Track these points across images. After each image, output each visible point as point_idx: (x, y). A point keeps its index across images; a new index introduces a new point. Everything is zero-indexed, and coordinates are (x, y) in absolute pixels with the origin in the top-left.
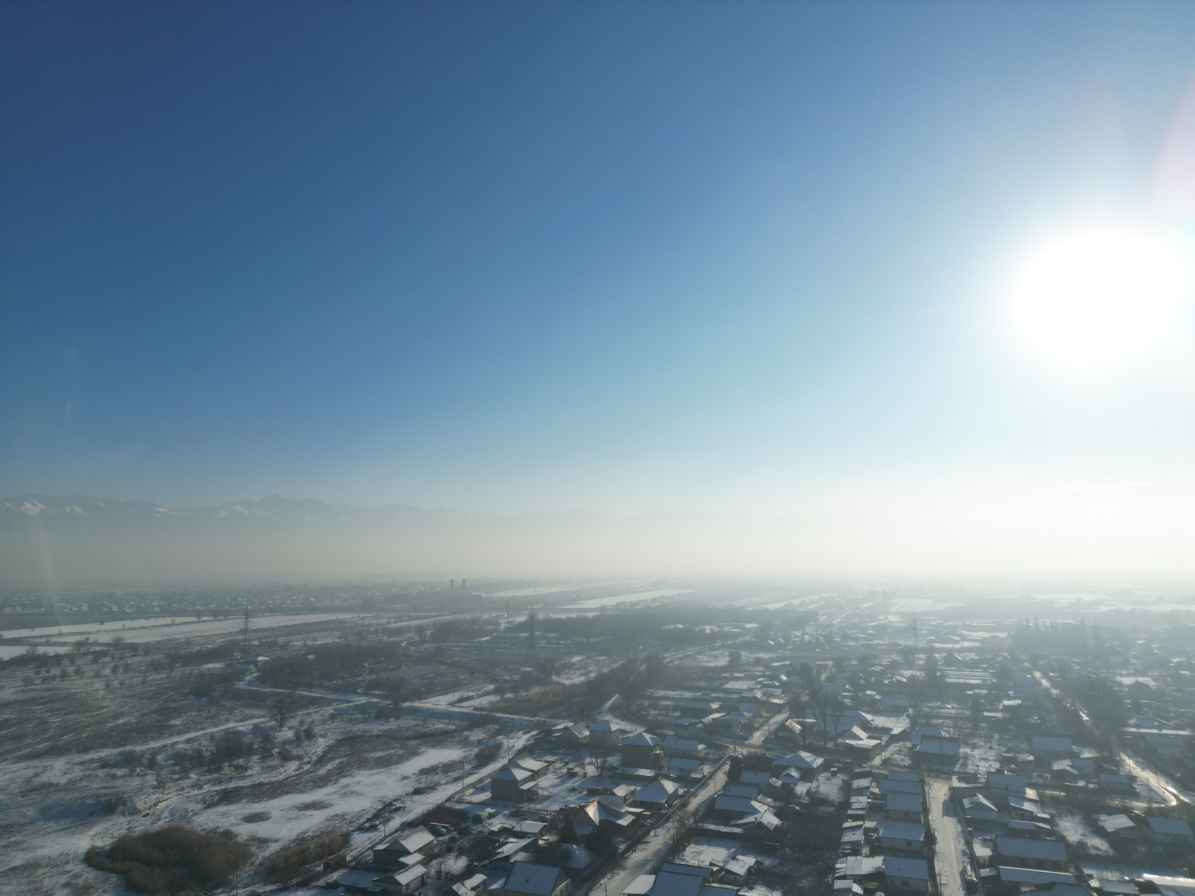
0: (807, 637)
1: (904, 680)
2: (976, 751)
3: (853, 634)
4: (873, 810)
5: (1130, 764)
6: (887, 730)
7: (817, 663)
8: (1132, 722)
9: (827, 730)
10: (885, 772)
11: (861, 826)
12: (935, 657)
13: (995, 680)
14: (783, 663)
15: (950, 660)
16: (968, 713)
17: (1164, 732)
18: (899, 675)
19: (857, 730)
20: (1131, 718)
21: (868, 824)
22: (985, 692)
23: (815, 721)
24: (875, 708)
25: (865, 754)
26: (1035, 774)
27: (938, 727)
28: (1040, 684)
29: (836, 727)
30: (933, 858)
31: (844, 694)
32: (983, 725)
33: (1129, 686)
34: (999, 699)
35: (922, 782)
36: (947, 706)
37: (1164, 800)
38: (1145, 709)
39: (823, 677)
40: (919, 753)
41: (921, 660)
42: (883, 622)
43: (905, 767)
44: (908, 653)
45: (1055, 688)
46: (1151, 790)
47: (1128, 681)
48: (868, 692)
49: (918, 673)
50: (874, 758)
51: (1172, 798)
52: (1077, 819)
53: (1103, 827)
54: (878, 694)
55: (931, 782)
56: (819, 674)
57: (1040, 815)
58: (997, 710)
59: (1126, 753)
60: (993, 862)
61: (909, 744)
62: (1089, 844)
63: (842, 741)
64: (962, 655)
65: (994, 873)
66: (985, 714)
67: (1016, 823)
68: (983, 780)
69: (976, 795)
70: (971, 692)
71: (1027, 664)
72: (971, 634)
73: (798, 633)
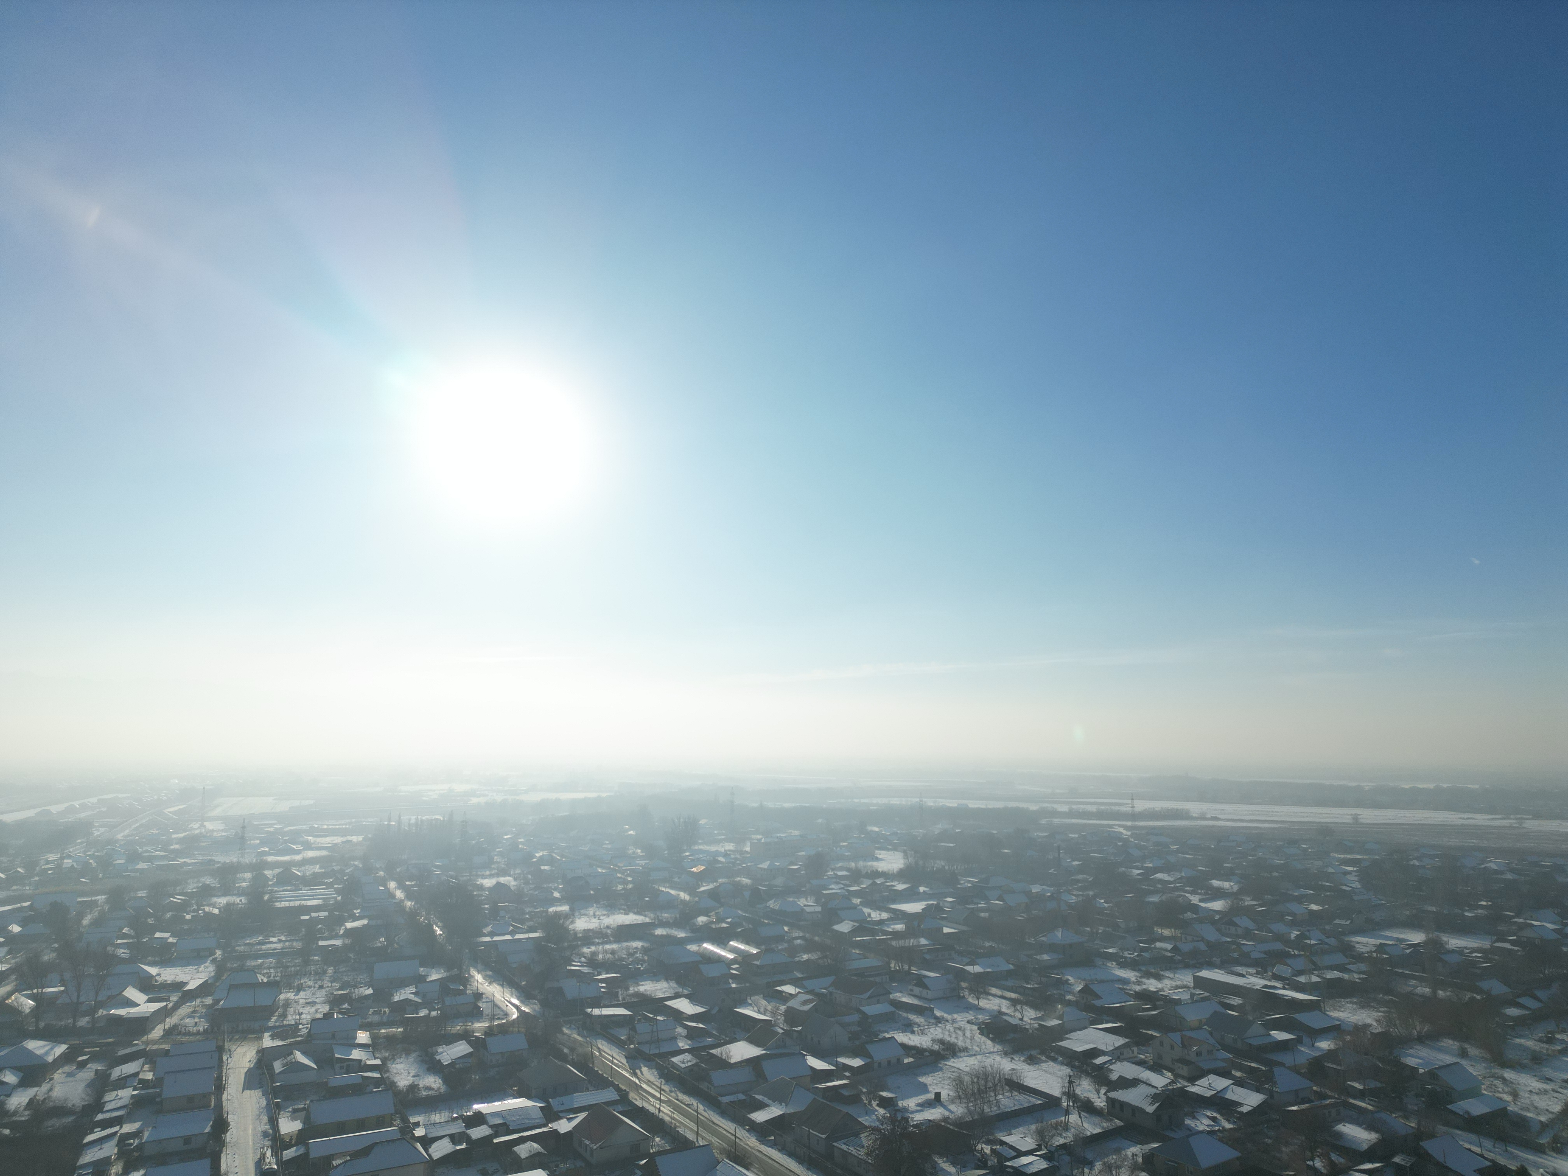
0: (68, 862)
1: (216, 911)
2: (302, 994)
3: (147, 851)
4: (137, 1106)
5: (479, 980)
6: (178, 986)
7: (79, 900)
8: (487, 930)
9: (82, 999)
10: (166, 1047)
11: (116, 1133)
12: (265, 876)
13: (339, 898)
14: (18, 905)
15: (286, 878)
16: (298, 945)
17: (517, 936)
18: (209, 905)
19: (132, 993)
20: (487, 926)
21: (128, 1128)
22: (326, 914)
23: (62, 989)
24: (165, 956)
25: (142, 1025)
26: (371, 1011)
27: (253, 970)
28: (393, 896)
29: (97, 994)
30: (221, 1152)
31: (119, 941)
32: (316, 958)
33: (490, 889)
34: (341, 921)
35: (221, 1050)
36: (271, 939)
37: (506, 1015)
38: (502, 913)
39: (86, 921)
40: (222, 1010)
41: (244, 880)
42: (197, 832)
43: (198, 1033)
44: (227, 873)
45: (410, 899)
46: (495, 1006)
47: (488, 883)
48: (158, 935)
49: (238, 900)
50: (153, 1029)
51: (515, 1010)
52: (413, 1057)
53: (440, 1060)
54: (172, 936)
55: (233, 1047)
56: (81, 915)
57: (369, 1062)
58: (336, 937)
59: (475, 968)
60: (301, 1138)
61: (209, 1001)
62: (421, 1086)
63: (105, 1012)
64: (303, 868)
65: (302, 1151)
66: (321, 943)
67: (341, 1079)
68: (305, 1031)
69: (292, 1053)
70: (307, 917)
71: (382, 873)
72: (318, 840)
73: (53, 857)
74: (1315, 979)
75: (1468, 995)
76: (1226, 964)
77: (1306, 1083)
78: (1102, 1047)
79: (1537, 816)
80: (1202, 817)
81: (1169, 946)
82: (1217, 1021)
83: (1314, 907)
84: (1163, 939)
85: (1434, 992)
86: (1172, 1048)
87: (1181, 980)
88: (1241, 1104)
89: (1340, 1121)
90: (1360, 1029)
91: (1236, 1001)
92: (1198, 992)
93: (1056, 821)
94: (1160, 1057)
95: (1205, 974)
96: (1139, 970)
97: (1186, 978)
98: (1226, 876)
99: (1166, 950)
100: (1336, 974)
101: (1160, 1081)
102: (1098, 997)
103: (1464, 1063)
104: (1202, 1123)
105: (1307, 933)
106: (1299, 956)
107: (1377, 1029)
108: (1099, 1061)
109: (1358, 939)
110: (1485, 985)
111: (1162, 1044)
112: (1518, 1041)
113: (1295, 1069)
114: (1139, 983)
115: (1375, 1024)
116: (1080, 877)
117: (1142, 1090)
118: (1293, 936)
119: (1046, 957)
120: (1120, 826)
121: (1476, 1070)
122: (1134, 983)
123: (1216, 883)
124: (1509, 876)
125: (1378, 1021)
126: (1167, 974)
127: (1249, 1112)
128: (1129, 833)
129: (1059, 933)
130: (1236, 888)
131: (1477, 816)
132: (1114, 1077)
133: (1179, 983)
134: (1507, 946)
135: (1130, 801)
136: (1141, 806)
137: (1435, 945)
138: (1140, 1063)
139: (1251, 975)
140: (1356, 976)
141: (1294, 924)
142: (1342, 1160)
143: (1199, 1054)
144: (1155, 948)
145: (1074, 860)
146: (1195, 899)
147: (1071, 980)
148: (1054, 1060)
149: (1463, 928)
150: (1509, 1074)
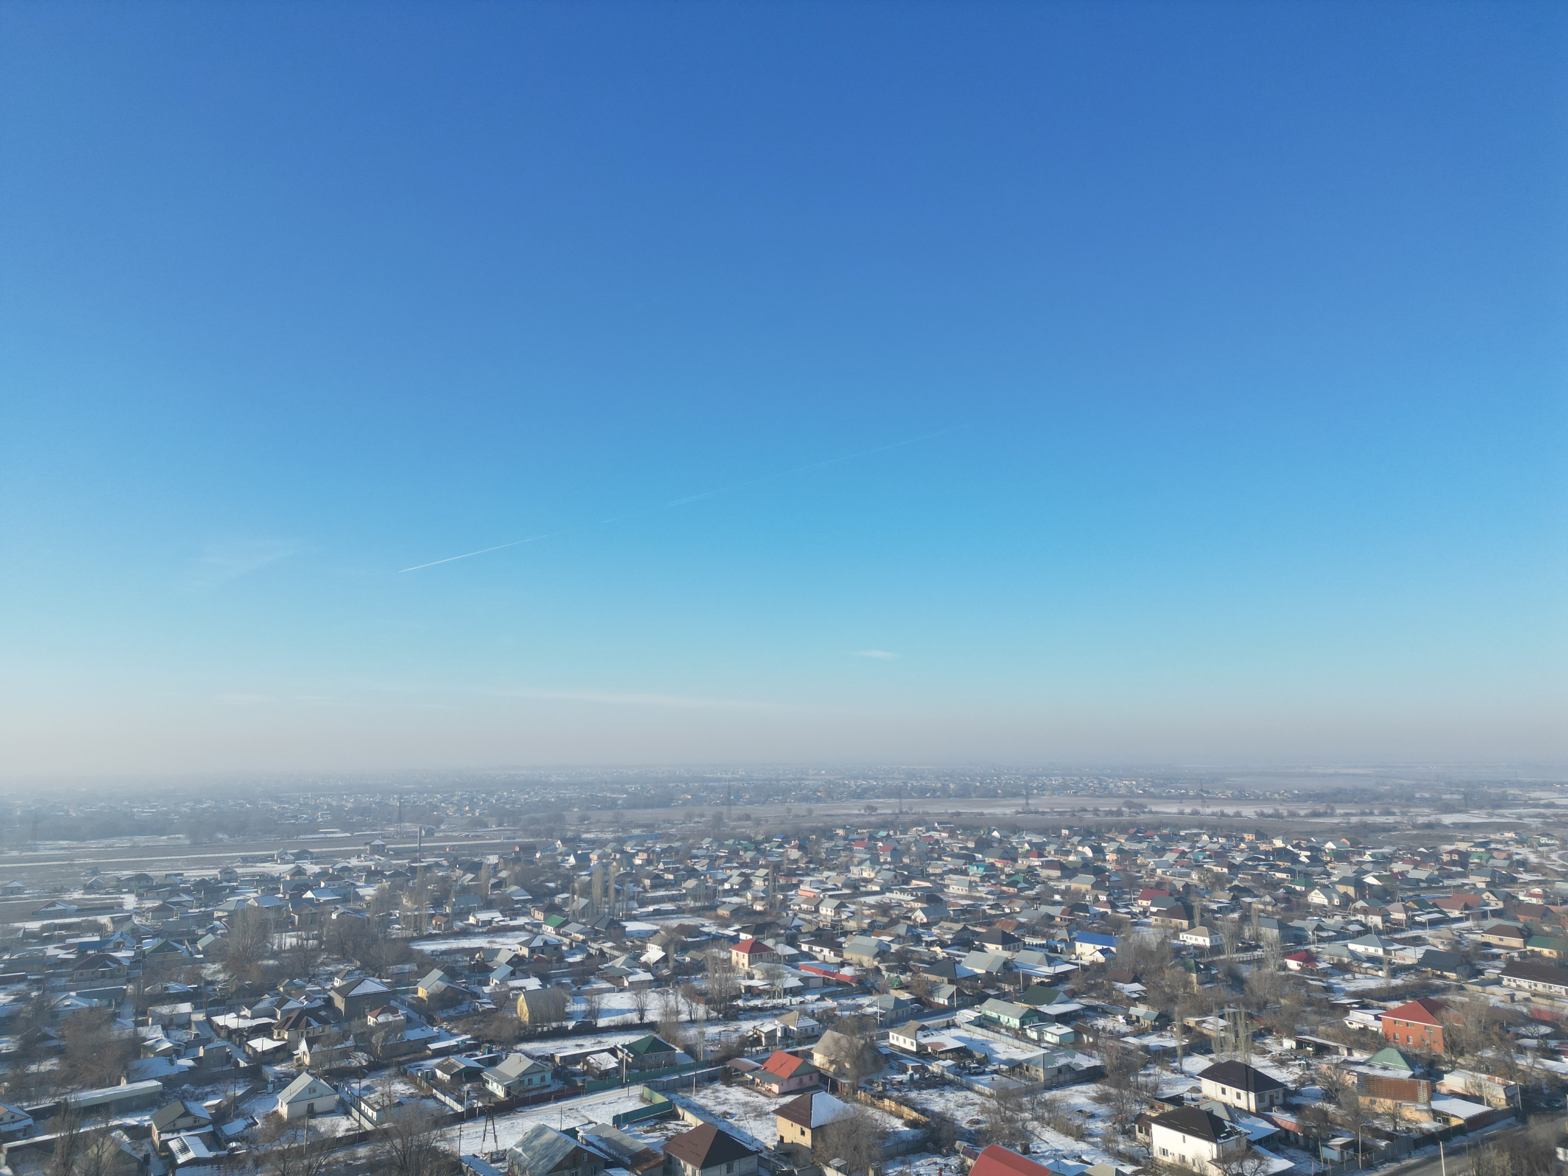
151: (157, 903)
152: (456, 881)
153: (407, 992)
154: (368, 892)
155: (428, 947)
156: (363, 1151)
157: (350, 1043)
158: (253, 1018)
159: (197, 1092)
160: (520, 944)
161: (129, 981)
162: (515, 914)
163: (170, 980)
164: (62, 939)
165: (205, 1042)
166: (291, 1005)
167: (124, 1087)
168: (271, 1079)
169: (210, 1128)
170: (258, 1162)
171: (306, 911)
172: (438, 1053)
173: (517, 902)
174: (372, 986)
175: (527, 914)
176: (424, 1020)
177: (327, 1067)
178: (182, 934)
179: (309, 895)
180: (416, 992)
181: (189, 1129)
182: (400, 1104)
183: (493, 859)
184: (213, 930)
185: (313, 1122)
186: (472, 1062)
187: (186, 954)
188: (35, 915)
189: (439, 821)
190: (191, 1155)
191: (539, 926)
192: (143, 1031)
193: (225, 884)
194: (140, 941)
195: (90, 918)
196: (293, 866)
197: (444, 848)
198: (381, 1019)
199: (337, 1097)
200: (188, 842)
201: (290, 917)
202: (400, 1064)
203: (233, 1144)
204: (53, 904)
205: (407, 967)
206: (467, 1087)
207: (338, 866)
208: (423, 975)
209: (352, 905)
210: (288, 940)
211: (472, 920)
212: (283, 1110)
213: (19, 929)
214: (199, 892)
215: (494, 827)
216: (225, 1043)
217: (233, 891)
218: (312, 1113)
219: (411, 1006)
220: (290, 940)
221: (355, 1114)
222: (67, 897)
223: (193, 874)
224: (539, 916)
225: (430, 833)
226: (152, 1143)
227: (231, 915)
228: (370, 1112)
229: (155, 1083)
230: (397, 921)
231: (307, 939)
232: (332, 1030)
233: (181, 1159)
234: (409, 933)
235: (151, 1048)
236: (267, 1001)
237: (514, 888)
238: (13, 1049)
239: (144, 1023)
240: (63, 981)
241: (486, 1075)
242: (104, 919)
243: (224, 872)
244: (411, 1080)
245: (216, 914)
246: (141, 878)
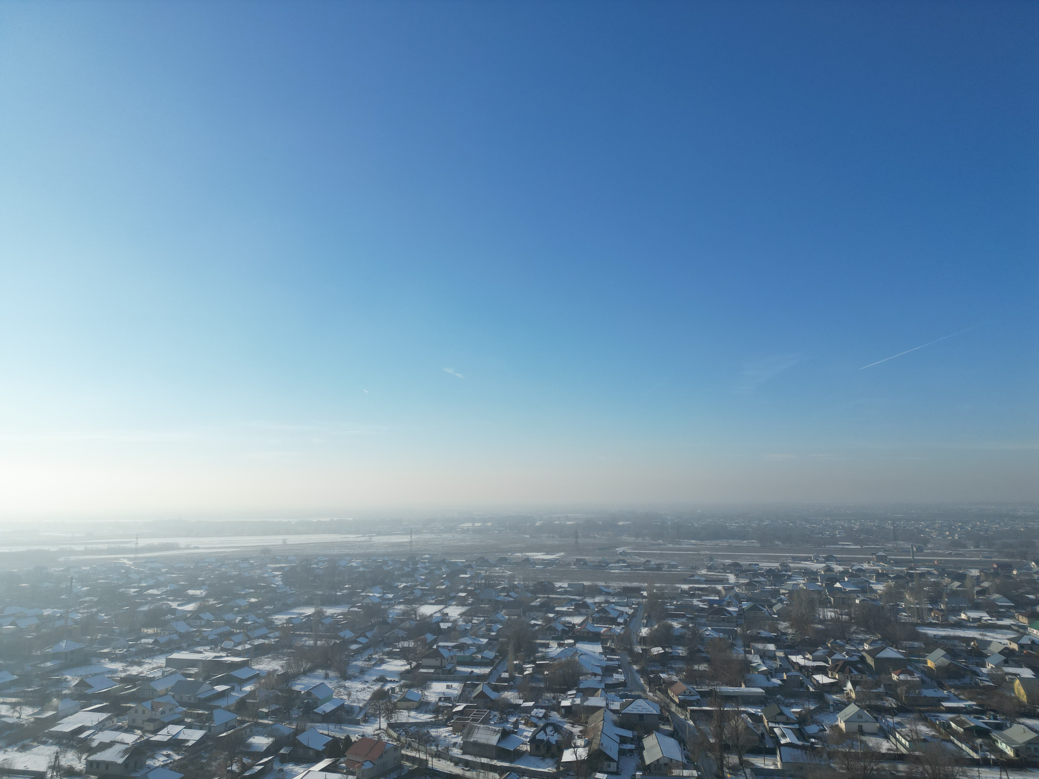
74: (248, 646)
75: (333, 641)
76: (190, 647)
77: (234, 716)
78: (89, 724)
79: (379, 534)
80: (188, 548)
81: (151, 641)
82: (179, 687)
83: (253, 600)
84: (148, 636)
85: (316, 643)
86: (144, 712)
87: (157, 663)
88: (188, 741)
89: (250, 736)
90: (270, 674)
91: (194, 670)
92: (168, 669)
93: (72, 558)
94: (134, 721)
95: (175, 656)
96: (127, 661)
97: (161, 661)
98: (198, 586)
99: (149, 644)
100: (261, 641)
101: (130, 738)
102: (90, 687)
103: (326, 682)
104: (159, 760)
105: (247, 618)
106: (240, 633)
107: (281, 671)
108: (83, 736)
109: (277, 617)
110: (342, 634)
111: (136, 711)
112: (354, 663)
113: (227, 709)
114: (124, 671)
115: (280, 668)
116: (87, 599)
117: (118, 748)
118: (237, 621)
119: (49, 664)
120: (124, 558)
121: (330, 685)
122: (121, 672)
123: (191, 592)
124: (361, 569)
125: (282, 666)
126: (147, 660)
127: (193, 745)
128: (131, 563)
129: (63, 644)
130: (204, 594)
131: (350, 536)
132: (95, 744)
133: (155, 666)
134: (356, 609)
135: (135, 540)
136: (142, 542)
137: (319, 614)
138: (119, 729)
139: (206, 651)
140: (272, 640)
141: (238, 613)
142: (250, 761)
143: (163, 712)
144: (140, 643)
145: (83, 586)
146: (174, 605)
147: (69, 678)
148: (44, 743)
149: (334, 602)
150: (348, 684)
151: (747, 581)
152: (946, 586)
153: (919, 662)
154: (880, 588)
155: (931, 632)
156: (902, 767)
157: (881, 689)
158: (814, 660)
159: (786, 701)
160: (1009, 639)
161: (737, 626)
162: (1001, 616)
163: (760, 629)
164: (700, 596)
165: (787, 671)
166: (837, 656)
167: (743, 688)
168: (831, 703)
169: (797, 726)
170: (831, 756)
171: (838, 596)
172: (950, 710)
173: (1002, 607)
174: (890, 653)
175: (1012, 617)
176: (936, 685)
177: (868, 703)
178: (763, 601)
179: (838, 585)
180: (926, 662)
181: (784, 724)
182: (925, 740)
183: (975, 572)
184: (781, 601)
185: (864, 738)
186: (980, 723)
187: (767, 614)
188: (685, 581)
189: (926, 542)
190: (788, 740)
191: (1025, 628)
192: (750, 657)
193: (784, 573)
194: (740, 602)
195: (712, 586)
196: (824, 565)
197: (932, 561)
198: (902, 677)
199: (878, 725)
200: (759, 545)
201: (828, 598)
202: (921, 712)
203: (813, 740)
204: (693, 576)
205: (916, 644)
206: (979, 741)
207: (855, 568)
208: (930, 651)
209: (868, 595)
210: (829, 614)
211: (963, 616)
212: (842, 725)
213: (678, 588)
214: (769, 576)
215: (972, 548)
216: (798, 674)
217: (790, 578)
218: (861, 732)
219: (923, 672)
220: (830, 614)
221: (894, 740)
222: (699, 572)
223: (765, 565)
224: (1024, 620)
225: (920, 550)
226: (764, 726)
227: (791, 593)
228: (903, 741)
229: (761, 690)
230: (904, 610)
231: (842, 615)
232: (867, 678)
233: (783, 741)
234: (915, 620)
235: (755, 668)
236: (820, 651)
237: (996, 596)
238: (685, 654)
239: (750, 653)
240: (703, 621)
241: (994, 735)
242: (720, 587)
243: (783, 565)
244: (931, 725)
245: (782, 591)
246: (736, 565)
